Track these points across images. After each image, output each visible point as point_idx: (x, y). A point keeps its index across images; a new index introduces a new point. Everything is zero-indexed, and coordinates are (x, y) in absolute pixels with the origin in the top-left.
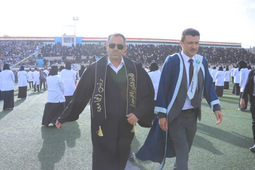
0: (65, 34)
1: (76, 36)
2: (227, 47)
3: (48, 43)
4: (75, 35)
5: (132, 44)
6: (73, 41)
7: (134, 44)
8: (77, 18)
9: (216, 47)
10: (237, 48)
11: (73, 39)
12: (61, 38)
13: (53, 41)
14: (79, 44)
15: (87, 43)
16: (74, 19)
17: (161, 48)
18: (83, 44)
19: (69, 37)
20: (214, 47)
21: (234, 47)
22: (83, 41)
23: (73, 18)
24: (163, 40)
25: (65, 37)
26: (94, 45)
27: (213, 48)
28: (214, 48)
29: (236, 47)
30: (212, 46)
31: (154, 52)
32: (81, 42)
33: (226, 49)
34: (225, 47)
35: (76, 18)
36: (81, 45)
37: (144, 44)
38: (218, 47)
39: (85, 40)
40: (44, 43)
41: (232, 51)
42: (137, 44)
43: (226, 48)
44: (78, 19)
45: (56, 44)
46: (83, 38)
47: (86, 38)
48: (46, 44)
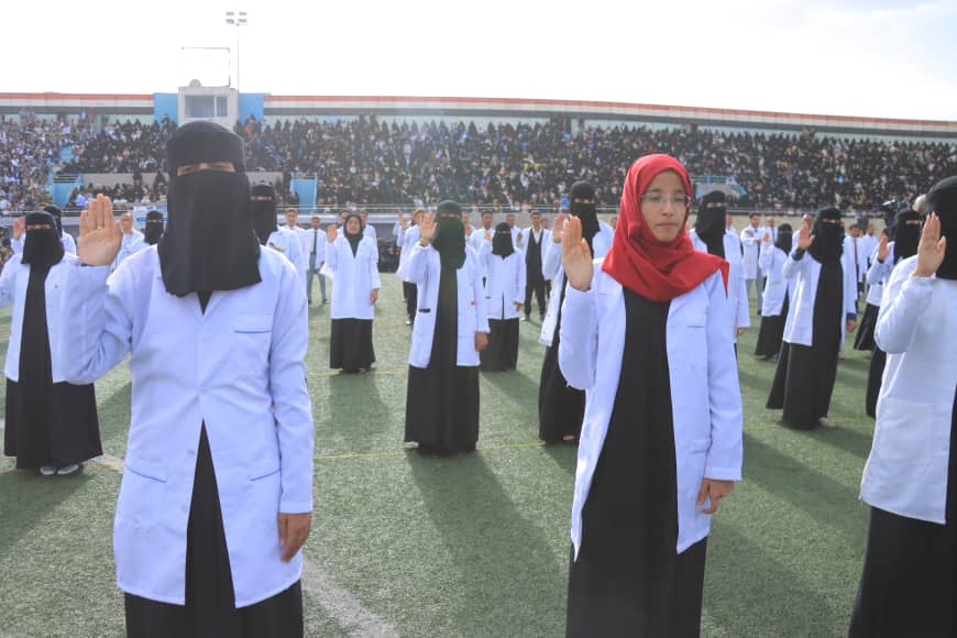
0: (195, 83)
1: (234, 89)
2: (900, 140)
3: (123, 119)
4: (233, 86)
6: (223, 113)
7: (482, 124)
8: (243, 17)
9: (851, 137)
10: (947, 145)
11: (223, 101)
12: (174, 96)
13: (149, 111)
15: (283, 119)
16: (231, 21)
17: (596, 140)
18: (271, 121)
19: (207, 93)
20: (843, 136)
21: (937, 141)
22: (269, 112)
23: (228, 14)
24: (610, 104)
25: (194, 92)
27: (834, 142)
28: (838, 145)
29: (944, 141)
30: (829, 135)
32: (261, 113)
33: (893, 149)
34: (889, 141)
35: (236, 17)
36: (257, 126)
37: (524, 121)
38: (858, 138)
39: (275, 105)
40: (113, 119)
41: (920, 155)
42: (497, 125)
43: (896, 145)
44: (244, 21)
45: (156, 122)
46: (269, 98)
47: (280, 98)
48: (118, 122)
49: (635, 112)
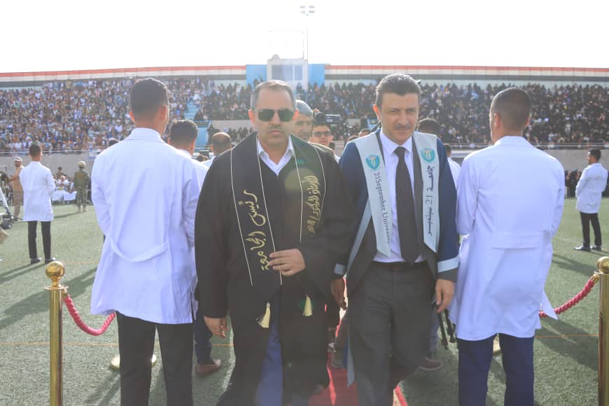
0: (276, 57)
1: (307, 60)
3: (226, 83)
4: (305, 59)
5: (475, 84)
6: (299, 77)
7: (483, 85)
8: (312, 9)
12: (264, 68)
13: (242, 77)
14: (316, 85)
15: (341, 83)
17: (570, 96)
18: (328, 83)
19: (287, 63)
22: (329, 77)
24: (574, 69)
25: (276, 63)
26: (360, 86)
31: (551, 106)
32: (324, 78)
35: (307, 9)
36: (323, 87)
39: (333, 72)
40: (218, 83)
42: (493, 86)
44: (313, 12)
45: (249, 85)
46: (329, 67)
47: (337, 67)
48: (222, 85)
49: (592, 74)
